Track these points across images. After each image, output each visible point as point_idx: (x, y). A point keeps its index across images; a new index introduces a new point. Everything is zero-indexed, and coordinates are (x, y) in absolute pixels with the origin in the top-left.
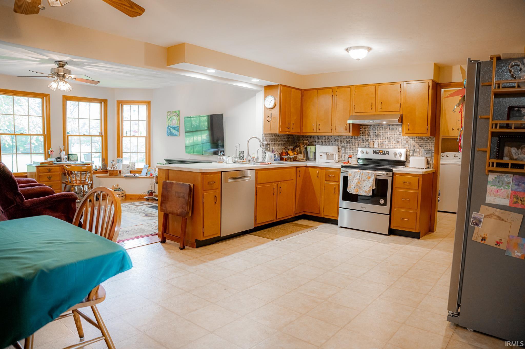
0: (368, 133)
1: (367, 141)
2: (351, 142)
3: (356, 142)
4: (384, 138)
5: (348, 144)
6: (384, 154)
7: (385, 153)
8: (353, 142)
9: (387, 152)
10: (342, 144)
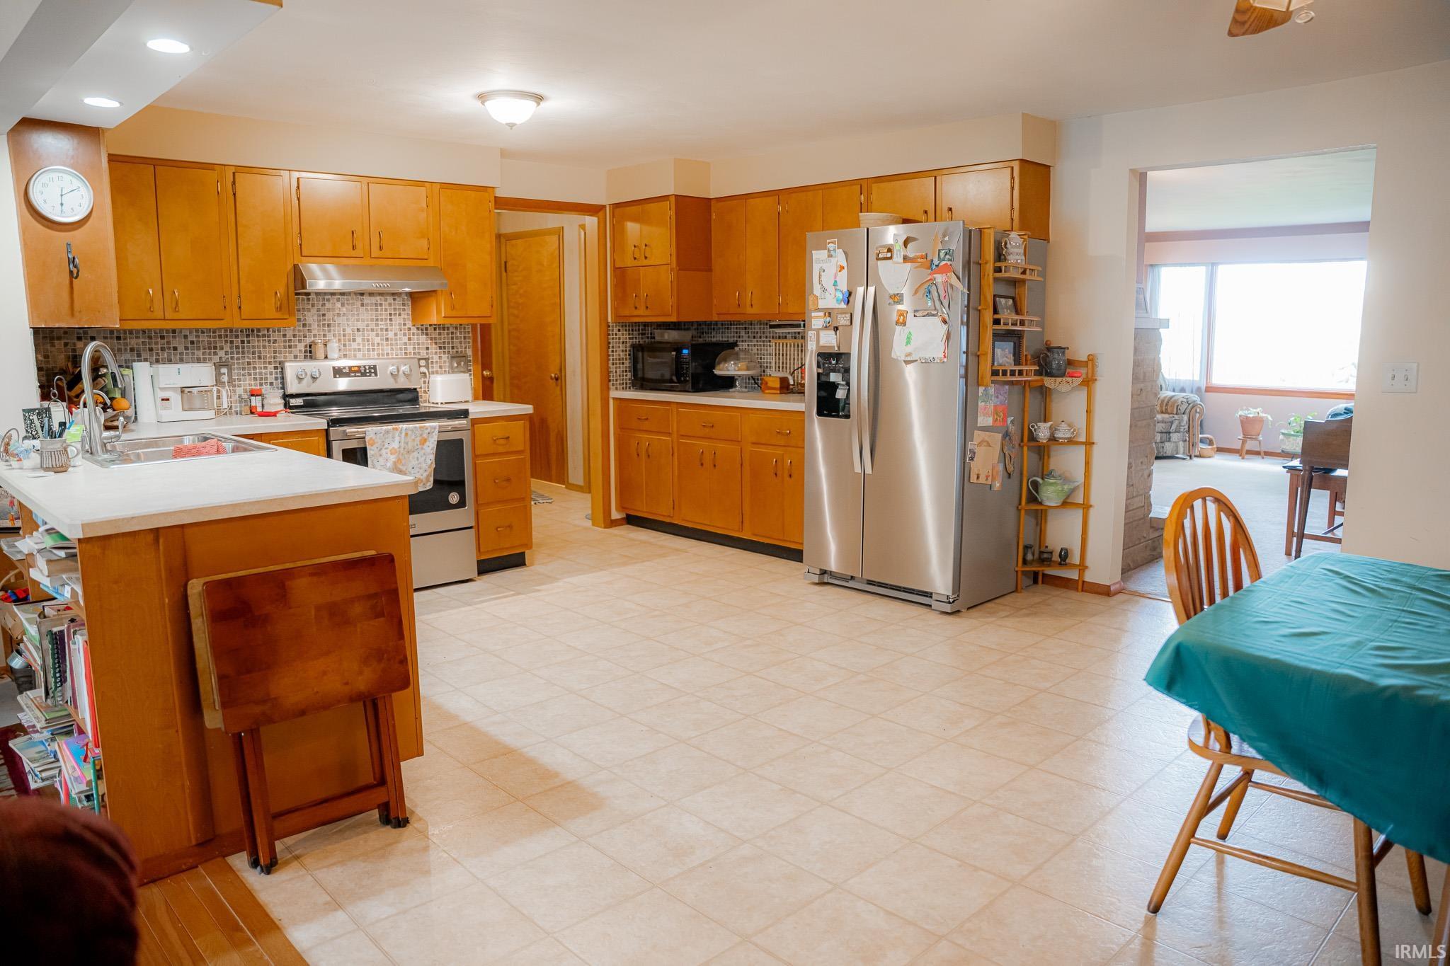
0: (302, 318)
1: (300, 341)
2: (248, 347)
3: (264, 347)
4: (349, 331)
5: (238, 353)
6: (364, 374)
7: (368, 371)
8: (254, 347)
9: (370, 368)
10: (215, 354)
